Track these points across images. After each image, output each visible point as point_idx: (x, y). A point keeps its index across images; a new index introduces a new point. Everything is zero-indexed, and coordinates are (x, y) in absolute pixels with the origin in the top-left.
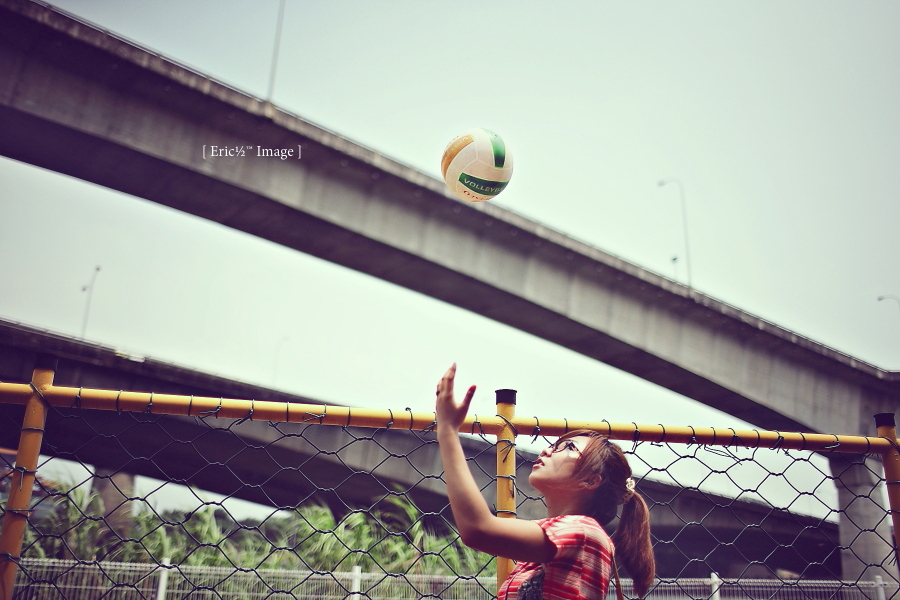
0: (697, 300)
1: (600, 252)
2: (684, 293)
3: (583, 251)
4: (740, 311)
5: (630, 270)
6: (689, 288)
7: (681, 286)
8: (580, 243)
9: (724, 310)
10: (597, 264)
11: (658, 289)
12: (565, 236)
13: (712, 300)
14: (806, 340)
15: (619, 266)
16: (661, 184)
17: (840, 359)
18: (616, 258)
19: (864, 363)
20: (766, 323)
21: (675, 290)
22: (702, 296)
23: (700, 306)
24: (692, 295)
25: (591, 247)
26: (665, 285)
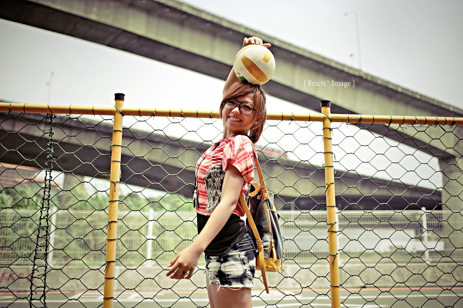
0: (364, 77)
1: (310, 53)
2: (357, 74)
3: (300, 52)
4: (388, 82)
5: (326, 62)
6: (360, 71)
7: (355, 70)
8: (298, 48)
9: (379, 82)
10: (308, 59)
11: (342, 71)
12: (290, 45)
13: (372, 77)
14: (425, 97)
15: (320, 60)
16: (346, 14)
17: (444, 106)
18: (319, 56)
19: (458, 108)
20: (402, 88)
21: (352, 72)
22: (367, 75)
23: (366, 80)
24: (362, 75)
25: (304, 50)
26: (346, 70)
